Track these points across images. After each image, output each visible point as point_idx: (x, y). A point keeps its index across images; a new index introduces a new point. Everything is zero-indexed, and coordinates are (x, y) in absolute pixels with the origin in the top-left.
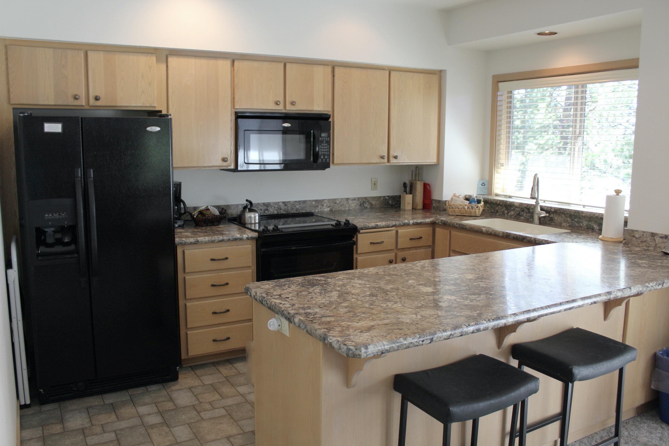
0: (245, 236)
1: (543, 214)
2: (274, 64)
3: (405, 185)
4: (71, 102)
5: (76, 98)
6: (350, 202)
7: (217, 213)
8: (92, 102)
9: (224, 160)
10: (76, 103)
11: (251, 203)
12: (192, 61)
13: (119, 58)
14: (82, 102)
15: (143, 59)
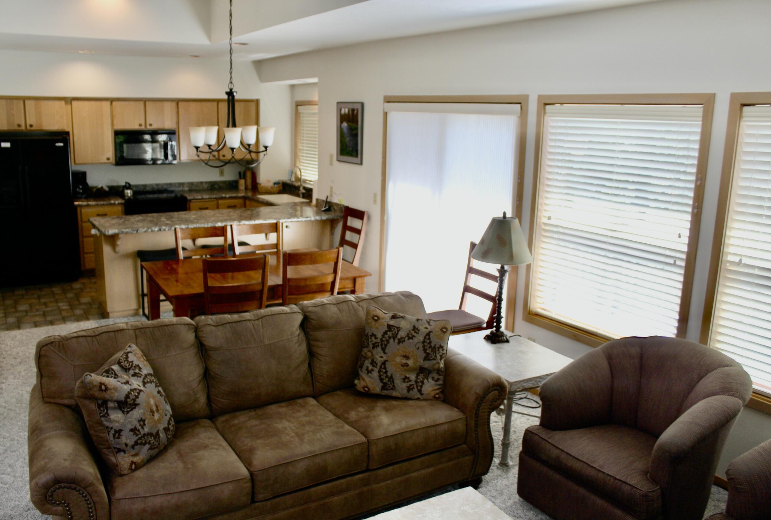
0: (117, 202)
1: (304, 191)
2: (137, 103)
3: (240, 173)
4: (16, 128)
5: (19, 126)
6: (204, 184)
7: (107, 189)
8: (28, 127)
9: (108, 159)
10: (20, 128)
11: (129, 184)
12: (86, 103)
13: (43, 103)
14: (23, 128)
15: (57, 103)
